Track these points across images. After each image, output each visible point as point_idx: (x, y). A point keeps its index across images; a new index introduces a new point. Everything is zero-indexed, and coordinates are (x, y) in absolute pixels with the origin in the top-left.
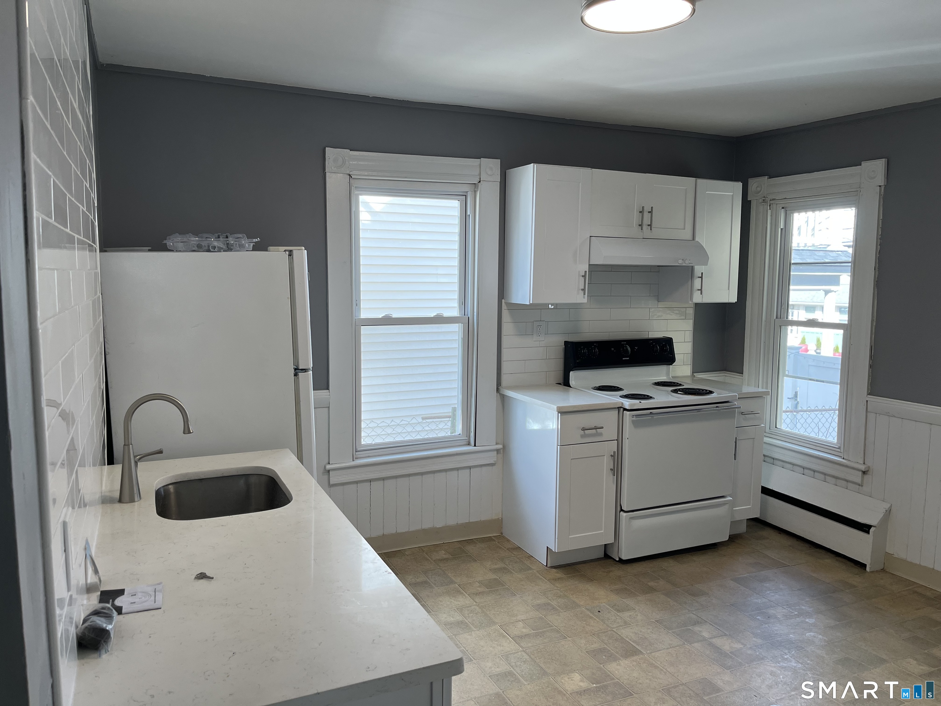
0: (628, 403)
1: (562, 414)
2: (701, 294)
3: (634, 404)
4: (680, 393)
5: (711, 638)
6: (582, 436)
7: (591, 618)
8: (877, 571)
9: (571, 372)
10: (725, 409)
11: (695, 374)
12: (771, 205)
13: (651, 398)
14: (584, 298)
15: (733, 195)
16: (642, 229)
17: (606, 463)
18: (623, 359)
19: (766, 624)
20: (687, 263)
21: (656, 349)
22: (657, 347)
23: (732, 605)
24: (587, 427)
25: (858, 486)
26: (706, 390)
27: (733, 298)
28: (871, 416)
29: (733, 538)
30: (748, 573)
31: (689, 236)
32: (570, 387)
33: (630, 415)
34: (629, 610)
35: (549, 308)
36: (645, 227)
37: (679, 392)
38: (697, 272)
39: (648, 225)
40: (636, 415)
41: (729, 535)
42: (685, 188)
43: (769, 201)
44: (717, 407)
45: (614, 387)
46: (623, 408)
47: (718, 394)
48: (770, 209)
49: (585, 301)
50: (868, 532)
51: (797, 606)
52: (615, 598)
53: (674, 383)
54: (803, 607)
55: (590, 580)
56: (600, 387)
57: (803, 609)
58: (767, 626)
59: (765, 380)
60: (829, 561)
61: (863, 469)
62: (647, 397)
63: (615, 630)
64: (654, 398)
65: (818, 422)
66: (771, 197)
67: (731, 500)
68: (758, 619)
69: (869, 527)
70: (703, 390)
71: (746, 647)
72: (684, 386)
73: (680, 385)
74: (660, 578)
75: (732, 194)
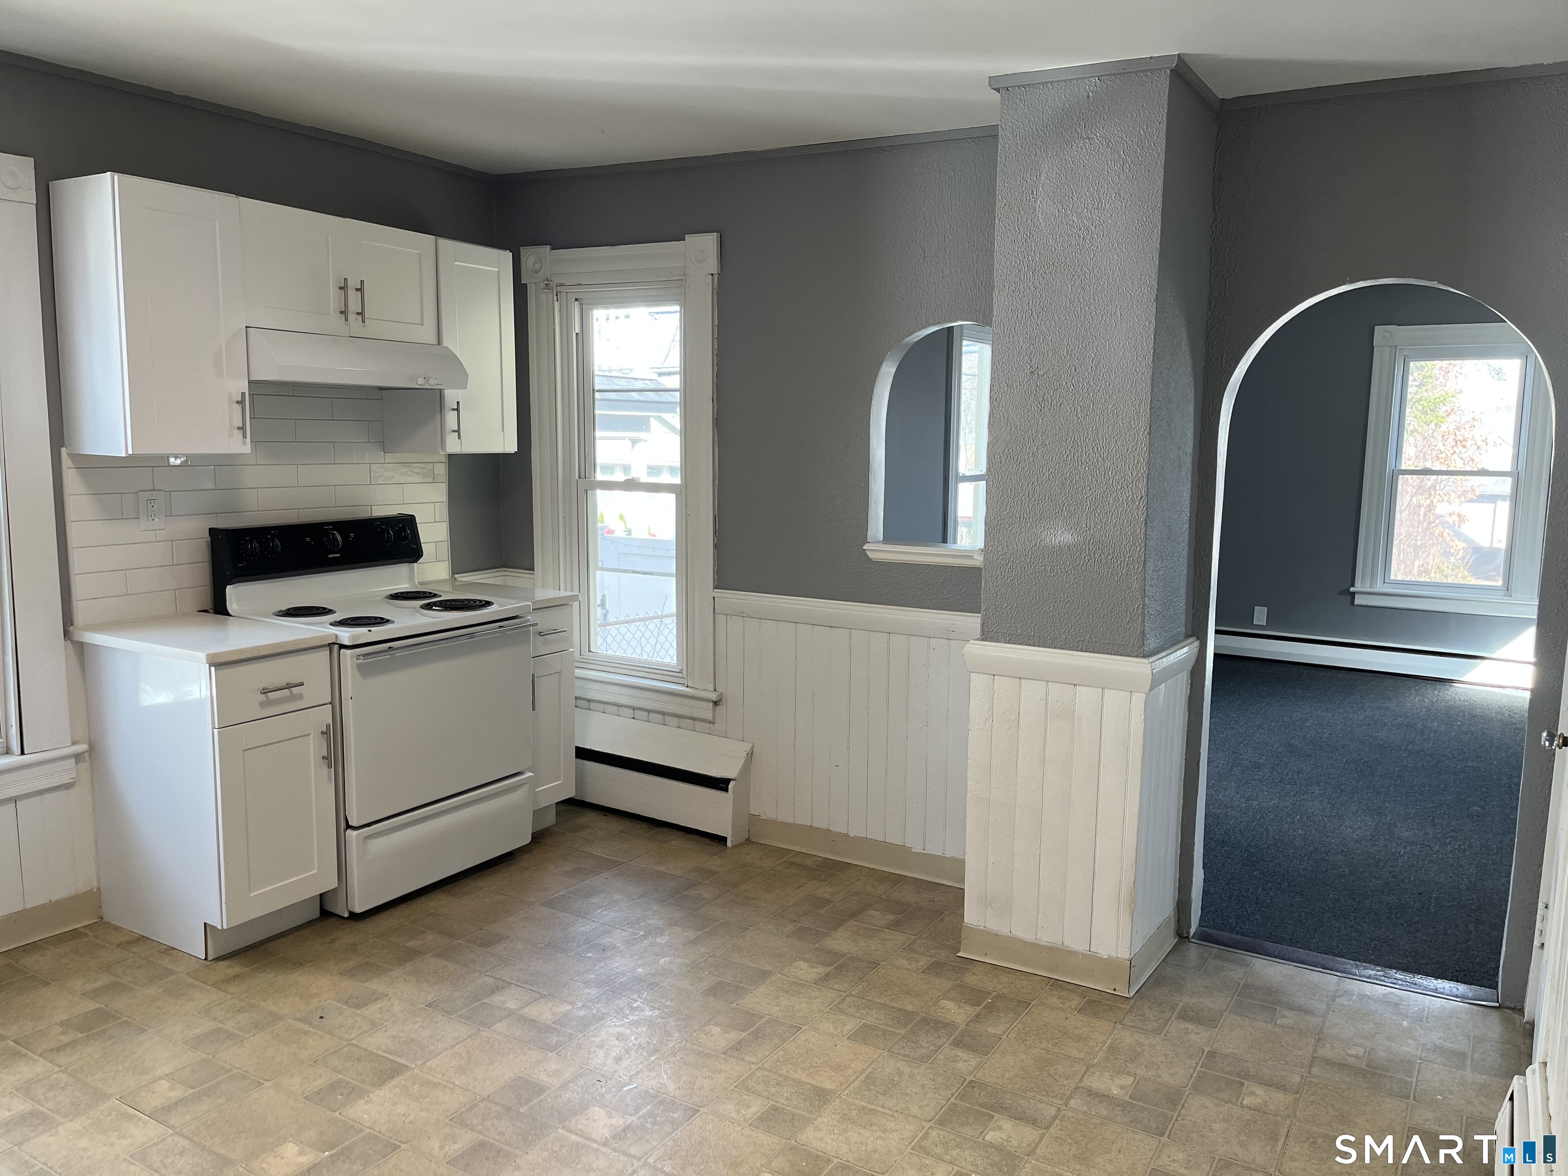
0: (346, 635)
1: (218, 668)
2: (459, 438)
3: (359, 636)
4: (437, 608)
5: (521, 1008)
6: (263, 705)
7: (306, 1033)
8: (741, 844)
9: (228, 587)
10: (516, 629)
11: (456, 576)
12: (559, 294)
13: (388, 621)
14: (244, 444)
15: (498, 272)
16: (346, 320)
17: (314, 747)
18: (330, 556)
19: (601, 961)
20: (432, 384)
21: (388, 536)
22: (388, 533)
23: (548, 945)
24: (271, 686)
25: (709, 725)
26: (481, 601)
27: (510, 446)
28: (721, 619)
29: (538, 837)
30: (566, 888)
31: (431, 339)
32: (229, 615)
33: (352, 656)
34: (376, 999)
35: (169, 465)
36: (352, 317)
37: (434, 608)
38: (450, 402)
39: (358, 314)
40: (364, 655)
41: (532, 834)
42: (419, 252)
43: (555, 288)
44: (500, 627)
45: (318, 608)
46: (337, 644)
47: (501, 606)
48: (557, 301)
49: (247, 449)
50: (726, 790)
51: (642, 922)
52: (348, 986)
53: (425, 593)
54: (651, 921)
55: (298, 964)
56: (289, 609)
57: (650, 925)
58: (602, 964)
59: (568, 579)
60: (677, 842)
61: (715, 699)
62: (381, 621)
63: (355, 1042)
64: (393, 622)
65: (640, 638)
66: (558, 280)
67: (532, 776)
68: (589, 957)
69: (727, 781)
70: (475, 601)
71: (576, 1006)
72: (441, 596)
73: (435, 595)
74: (427, 930)
75: (497, 269)
